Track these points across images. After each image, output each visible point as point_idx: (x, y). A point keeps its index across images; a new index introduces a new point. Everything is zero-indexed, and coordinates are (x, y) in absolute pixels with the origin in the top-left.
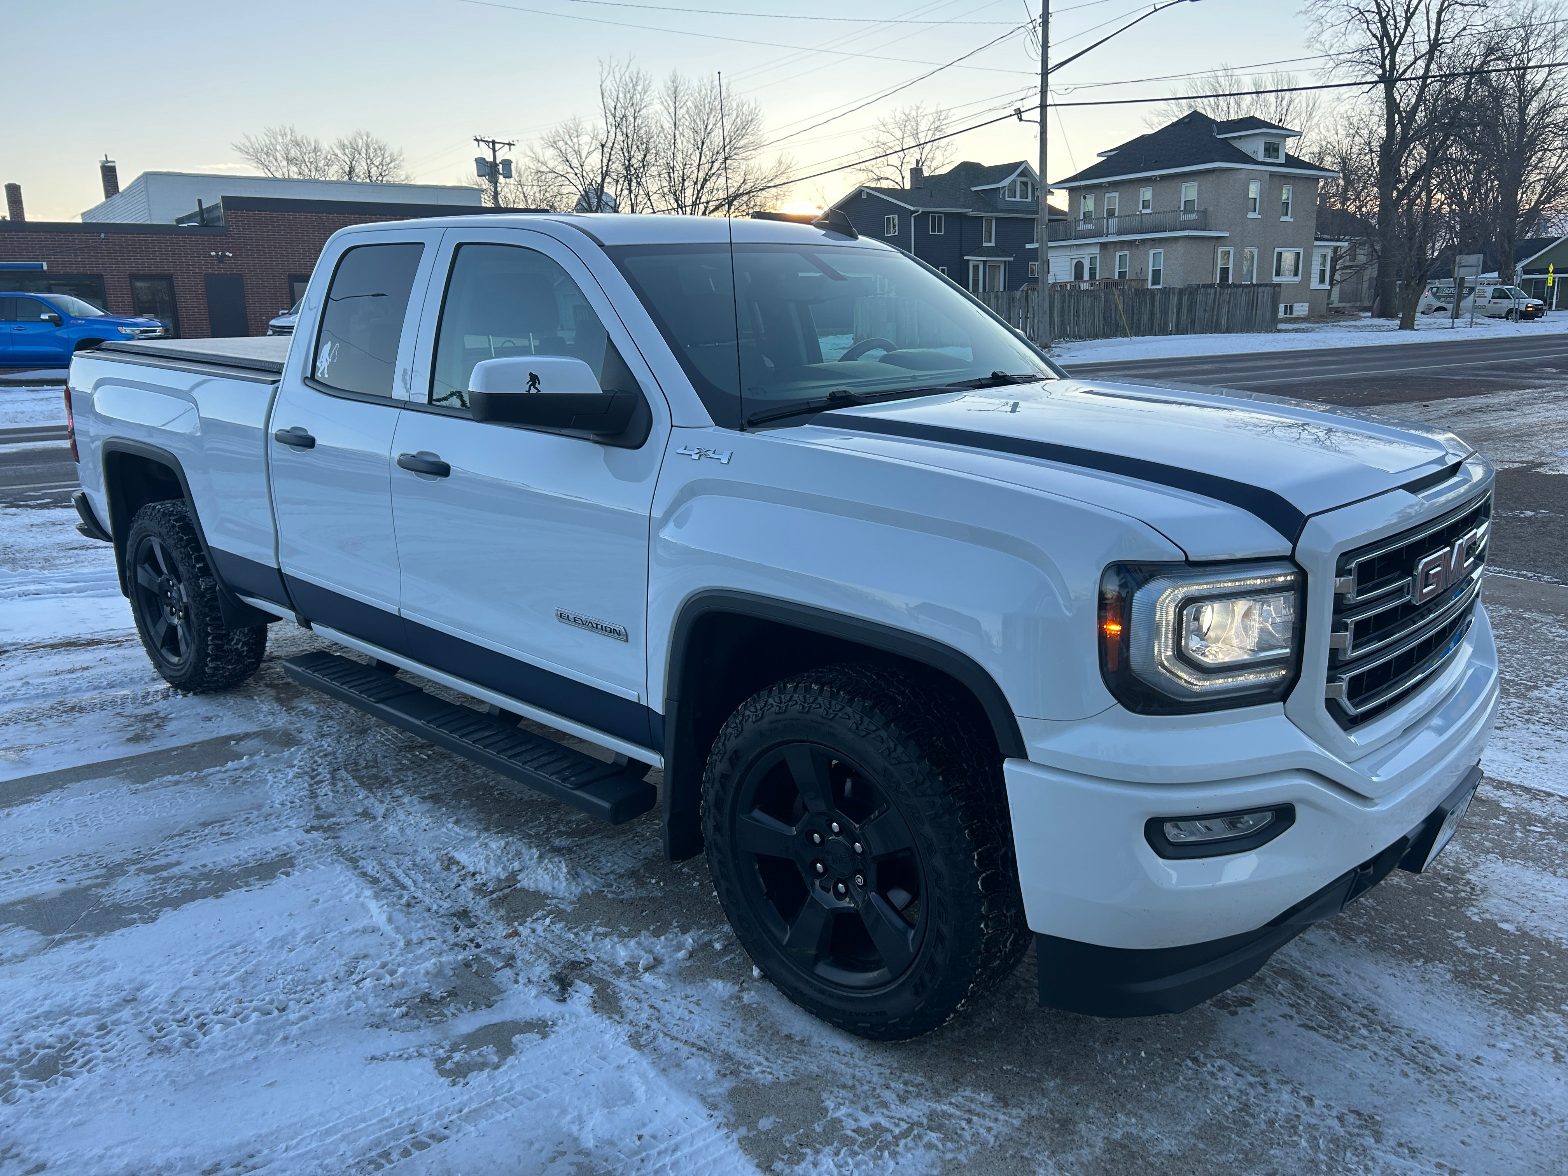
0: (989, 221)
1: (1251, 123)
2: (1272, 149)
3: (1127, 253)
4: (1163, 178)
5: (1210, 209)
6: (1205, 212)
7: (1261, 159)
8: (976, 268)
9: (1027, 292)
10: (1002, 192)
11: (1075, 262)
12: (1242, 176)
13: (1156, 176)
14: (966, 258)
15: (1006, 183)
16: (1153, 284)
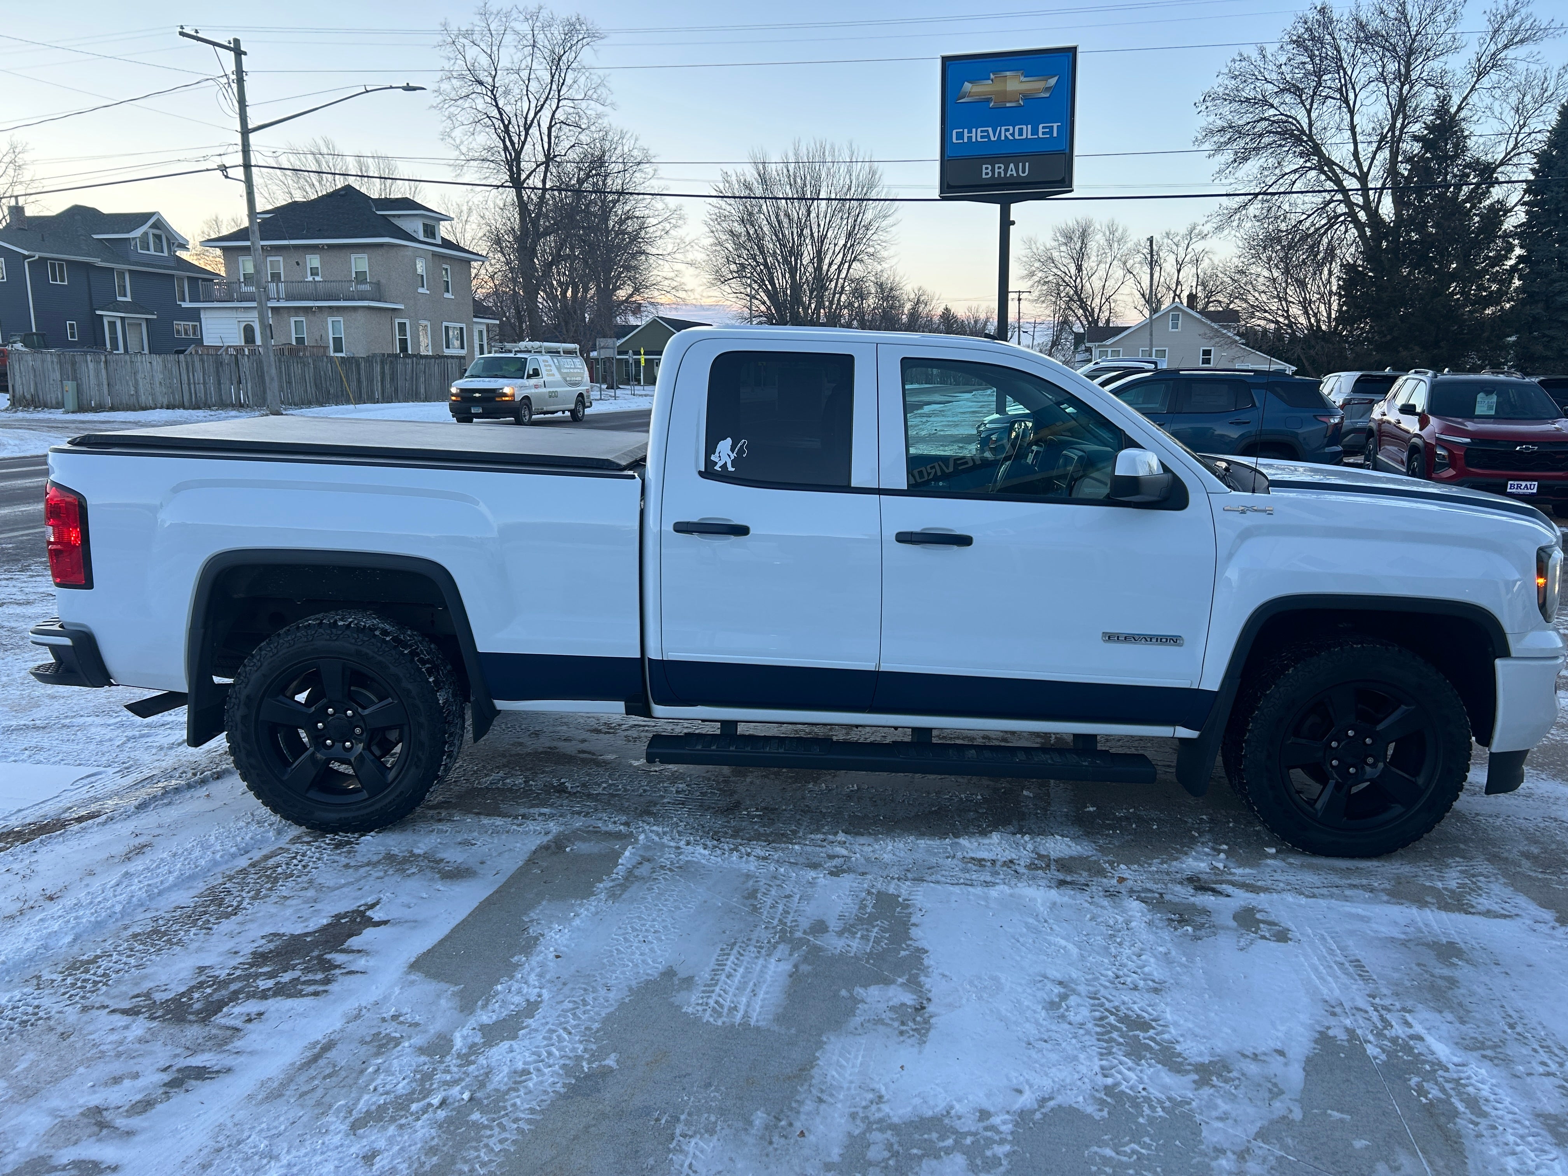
0: (121, 274)
1: (407, 204)
2: (430, 231)
3: (303, 319)
4: (330, 246)
5: (383, 281)
6: (378, 284)
7: (422, 238)
8: (112, 325)
9: (236, 356)
10: (133, 243)
11: (243, 325)
12: (409, 253)
13: (323, 245)
14: (98, 312)
15: (138, 233)
16: (335, 351)
